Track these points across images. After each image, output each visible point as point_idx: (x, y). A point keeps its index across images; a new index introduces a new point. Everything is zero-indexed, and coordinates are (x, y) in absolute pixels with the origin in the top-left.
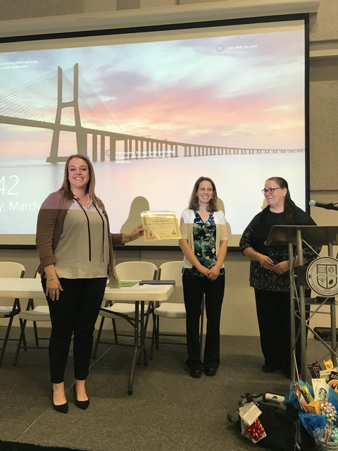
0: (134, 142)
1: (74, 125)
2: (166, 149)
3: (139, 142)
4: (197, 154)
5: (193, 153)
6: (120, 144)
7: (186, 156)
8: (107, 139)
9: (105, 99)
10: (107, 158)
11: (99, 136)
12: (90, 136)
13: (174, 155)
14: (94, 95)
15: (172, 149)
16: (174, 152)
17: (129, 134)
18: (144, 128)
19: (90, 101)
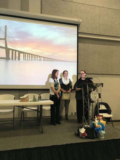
0: (27, 54)
1: (5, 46)
2: (38, 58)
3: (29, 55)
4: (47, 60)
5: (46, 60)
6: (22, 55)
7: (44, 61)
8: (17, 53)
9: (17, 39)
10: (17, 59)
11: (14, 52)
12: (11, 51)
13: (40, 60)
14: (12, 37)
15: (39, 58)
16: (40, 59)
17: (25, 52)
18: (30, 50)
19: (11, 39)
